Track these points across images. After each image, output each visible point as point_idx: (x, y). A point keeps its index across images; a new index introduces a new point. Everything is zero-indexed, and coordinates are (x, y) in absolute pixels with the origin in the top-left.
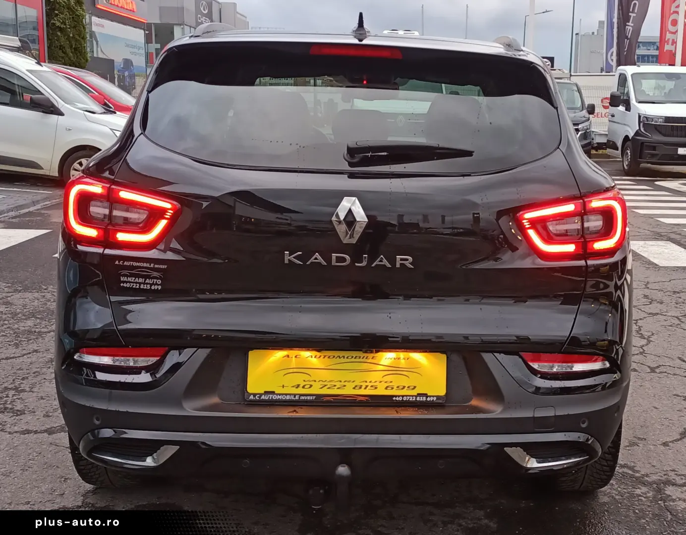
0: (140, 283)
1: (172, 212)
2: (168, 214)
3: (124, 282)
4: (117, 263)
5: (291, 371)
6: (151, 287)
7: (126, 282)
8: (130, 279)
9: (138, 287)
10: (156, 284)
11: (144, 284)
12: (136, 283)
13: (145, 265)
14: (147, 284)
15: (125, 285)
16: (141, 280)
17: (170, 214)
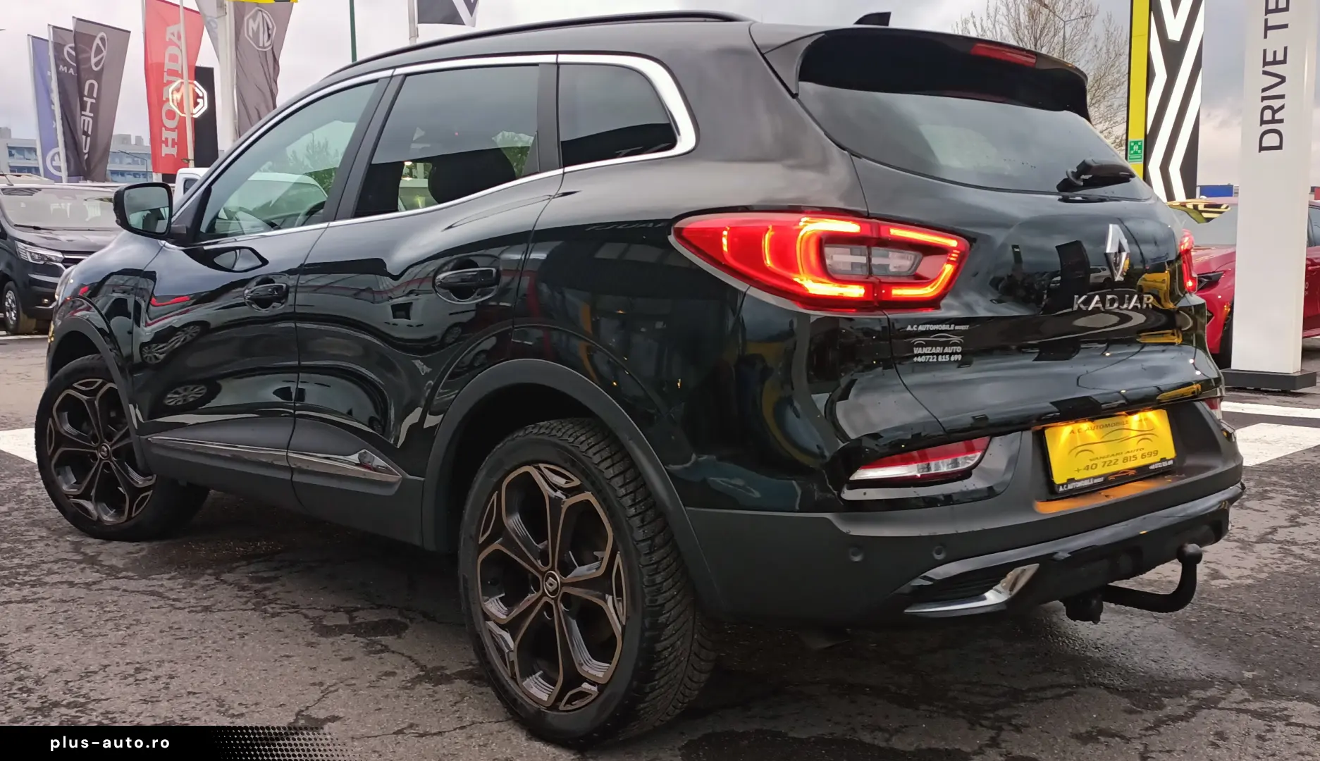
0: (938, 355)
1: (958, 252)
2: (954, 255)
3: (917, 355)
4: (909, 328)
5: (1080, 449)
6: (950, 357)
7: (921, 355)
8: (926, 350)
9: (935, 360)
10: (957, 353)
11: (943, 354)
12: (933, 354)
13: (944, 327)
14: (946, 354)
15: (920, 359)
16: (939, 350)
17: (956, 256)
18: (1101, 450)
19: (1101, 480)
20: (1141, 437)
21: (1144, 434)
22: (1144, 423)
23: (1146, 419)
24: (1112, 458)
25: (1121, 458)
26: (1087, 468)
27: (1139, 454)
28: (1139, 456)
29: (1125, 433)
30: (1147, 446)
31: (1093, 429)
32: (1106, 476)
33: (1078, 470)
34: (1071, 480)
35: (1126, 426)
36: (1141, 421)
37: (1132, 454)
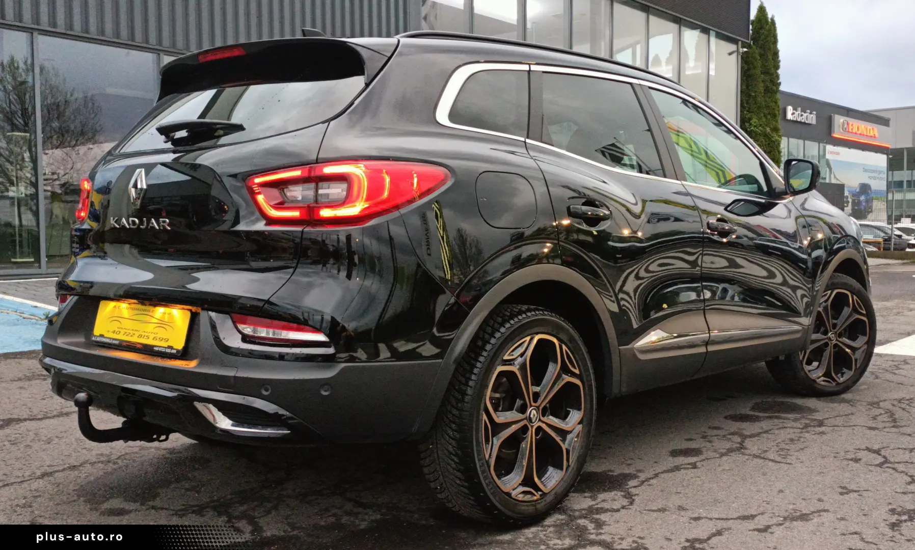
5: (114, 319)
18: (128, 324)
19: (117, 342)
20: (159, 325)
21: (162, 324)
22: (166, 316)
23: (170, 314)
24: (131, 332)
25: (137, 334)
26: (114, 332)
27: (152, 336)
28: (151, 338)
29: (147, 318)
30: (161, 333)
31: (128, 309)
32: (121, 341)
33: (108, 331)
34: (102, 336)
35: (150, 314)
36: (165, 313)
37: (147, 334)
